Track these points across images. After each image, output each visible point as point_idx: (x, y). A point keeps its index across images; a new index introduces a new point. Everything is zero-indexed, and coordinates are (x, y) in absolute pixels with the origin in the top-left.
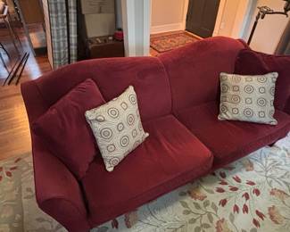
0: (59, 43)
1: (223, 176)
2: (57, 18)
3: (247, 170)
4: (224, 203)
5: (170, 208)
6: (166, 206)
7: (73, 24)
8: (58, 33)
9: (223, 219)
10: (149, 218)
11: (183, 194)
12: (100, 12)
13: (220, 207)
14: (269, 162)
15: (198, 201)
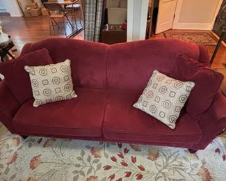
0: (89, 25)
1: (126, 151)
2: (90, 7)
3: (148, 158)
4: (108, 168)
5: (73, 150)
6: (72, 147)
7: (99, 13)
8: (89, 18)
9: (97, 177)
10: (57, 148)
11: (88, 147)
12: (119, 7)
13: (102, 169)
14: (175, 163)
15: (93, 157)
